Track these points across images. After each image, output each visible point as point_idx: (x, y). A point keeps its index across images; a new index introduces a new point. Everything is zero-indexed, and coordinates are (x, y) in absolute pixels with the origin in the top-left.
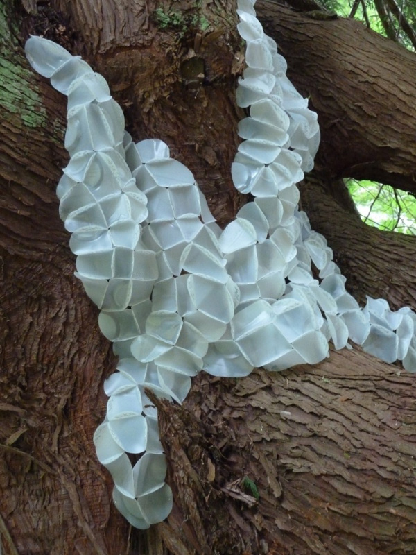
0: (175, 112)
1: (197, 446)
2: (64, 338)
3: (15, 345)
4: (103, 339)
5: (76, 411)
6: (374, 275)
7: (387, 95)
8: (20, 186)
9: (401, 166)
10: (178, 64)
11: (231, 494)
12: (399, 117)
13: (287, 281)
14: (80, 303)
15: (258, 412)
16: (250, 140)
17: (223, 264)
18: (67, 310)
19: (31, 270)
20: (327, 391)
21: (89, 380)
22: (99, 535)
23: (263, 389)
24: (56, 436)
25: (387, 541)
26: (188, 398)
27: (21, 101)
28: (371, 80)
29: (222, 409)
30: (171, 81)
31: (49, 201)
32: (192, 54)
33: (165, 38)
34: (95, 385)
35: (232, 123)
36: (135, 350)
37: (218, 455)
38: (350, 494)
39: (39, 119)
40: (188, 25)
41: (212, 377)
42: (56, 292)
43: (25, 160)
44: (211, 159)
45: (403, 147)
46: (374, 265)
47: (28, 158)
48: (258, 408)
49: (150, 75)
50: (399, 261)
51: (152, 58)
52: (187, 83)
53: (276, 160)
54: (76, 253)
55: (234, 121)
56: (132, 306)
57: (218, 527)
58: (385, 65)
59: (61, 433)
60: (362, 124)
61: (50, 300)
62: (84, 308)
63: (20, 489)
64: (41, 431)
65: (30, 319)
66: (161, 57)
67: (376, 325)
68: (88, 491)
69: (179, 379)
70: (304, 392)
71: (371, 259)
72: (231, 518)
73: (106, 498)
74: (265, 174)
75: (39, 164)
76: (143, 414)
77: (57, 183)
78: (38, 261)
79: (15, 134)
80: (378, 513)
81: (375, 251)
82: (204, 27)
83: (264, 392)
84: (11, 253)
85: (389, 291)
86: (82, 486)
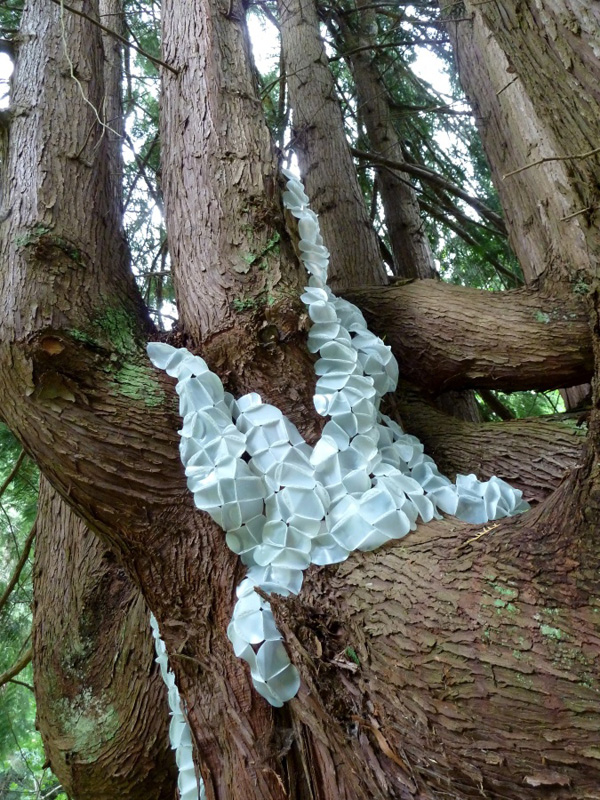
0: (260, 368)
1: (304, 627)
2: (202, 560)
3: (169, 573)
4: (232, 555)
5: (218, 616)
6: (467, 457)
7: (456, 322)
8: (149, 451)
9: (481, 371)
10: (255, 334)
11: (339, 664)
12: (469, 335)
13: (372, 476)
14: (211, 529)
15: (353, 588)
16: (325, 375)
17: (312, 474)
18: (201, 537)
19: (170, 512)
20: (401, 558)
21: (224, 590)
22: (244, 718)
23: (357, 568)
24: (208, 639)
25: (439, 688)
26: (303, 587)
27: (144, 390)
28: (442, 315)
29: (329, 592)
30: (252, 347)
31: (173, 457)
32: (265, 324)
33: (243, 318)
34: (229, 592)
35: (307, 366)
36: (256, 557)
37: (325, 632)
38: (407, 648)
39: (159, 400)
40: (258, 305)
41: (319, 567)
42: (190, 526)
43: (151, 432)
44: (294, 396)
45: (478, 357)
46: (465, 450)
47: (153, 429)
48: (352, 585)
49: (237, 347)
50: (488, 442)
51: (236, 335)
52: (265, 345)
53: (347, 385)
54: (193, 491)
55: (309, 364)
56: (246, 523)
57: (336, 695)
58: (451, 302)
59: (212, 636)
60: (444, 348)
61: (187, 533)
62: (214, 532)
63: (196, 687)
64: (198, 638)
65: (175, 550)
66: (242, 332)
67: (465, 496)
68: (233, 682)
69: (294, 573)
70: (385, 563)
71: (464, 446)
72: (344, 686)
73: (247, 685)
74: (338, 397)
75: (162, 432)
76: (261, 609)
77: (179, 443)
78: (174, 505)
79: (140, 414)
80: (428, 663)
81: (466, 439)
82: (270, 303)
83: (358, 571)
84: (151, 502)
85: (481, 467)
86: (228, 678)
